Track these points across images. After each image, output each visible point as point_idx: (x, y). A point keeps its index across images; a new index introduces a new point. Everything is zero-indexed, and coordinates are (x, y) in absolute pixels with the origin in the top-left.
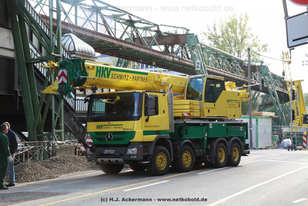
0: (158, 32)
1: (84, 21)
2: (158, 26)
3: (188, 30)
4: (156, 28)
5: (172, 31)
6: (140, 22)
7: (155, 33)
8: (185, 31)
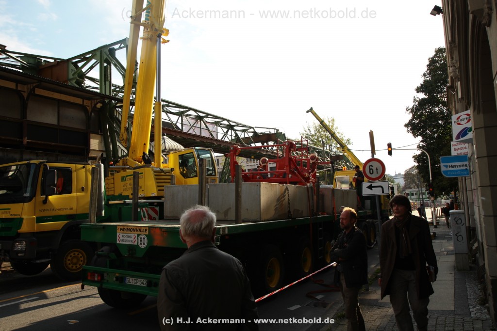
0: (255, 133)
1: (188, 128)
2: (253, 128)
3: (278, 130)
4: (252, 130)
5: (267, 131)
6: (238, 125)
7: (253, 134)
8: (276, 130)
